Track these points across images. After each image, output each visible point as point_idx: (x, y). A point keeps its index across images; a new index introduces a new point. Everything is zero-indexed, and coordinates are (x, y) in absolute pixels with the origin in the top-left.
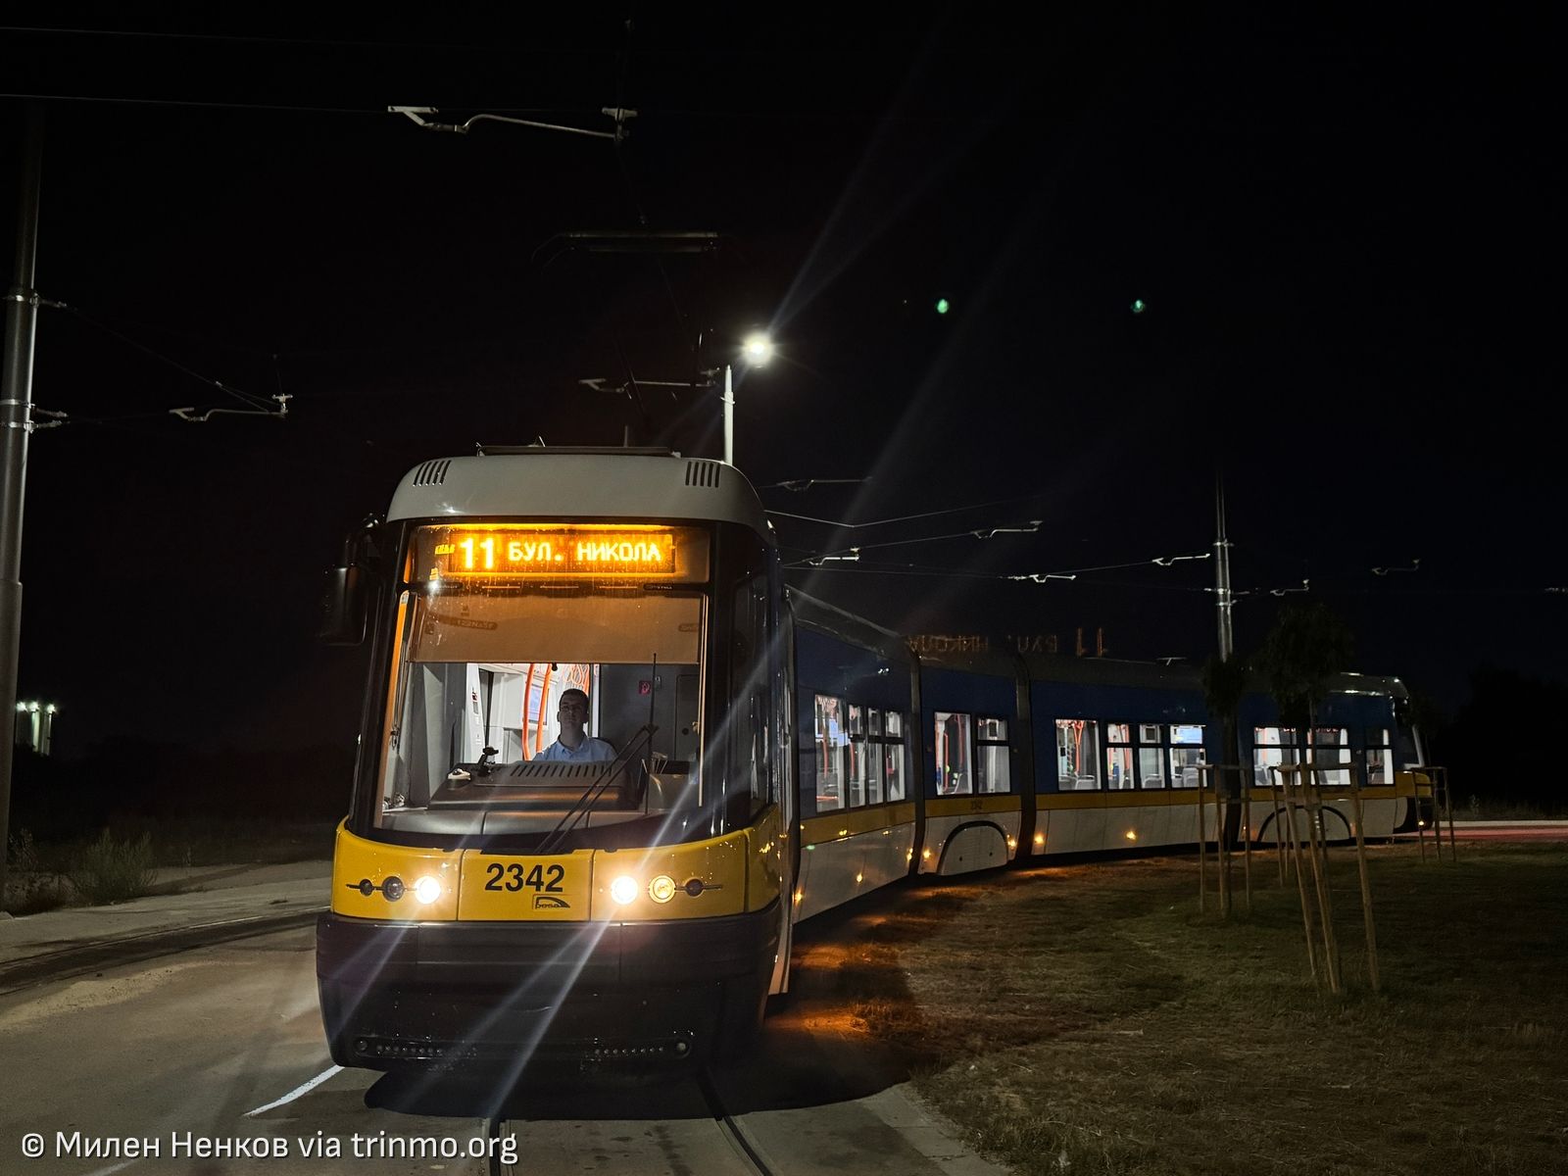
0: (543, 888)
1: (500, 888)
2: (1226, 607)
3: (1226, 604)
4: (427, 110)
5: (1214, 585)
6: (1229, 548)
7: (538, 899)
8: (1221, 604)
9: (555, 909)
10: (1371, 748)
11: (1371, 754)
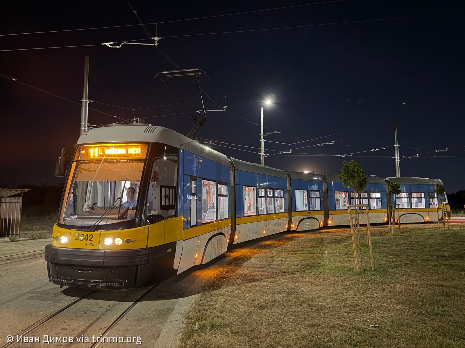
0: (88, 240)
1: (78, 240)
2: (398, 162)
3: (398, 161)
4: (111, 43)
5: (394, 156)
6: (399, 146)
7: (87, 243)
8: (397, 161)
9: (90, 246)
10: (431, 198)
11: (431, 200)
